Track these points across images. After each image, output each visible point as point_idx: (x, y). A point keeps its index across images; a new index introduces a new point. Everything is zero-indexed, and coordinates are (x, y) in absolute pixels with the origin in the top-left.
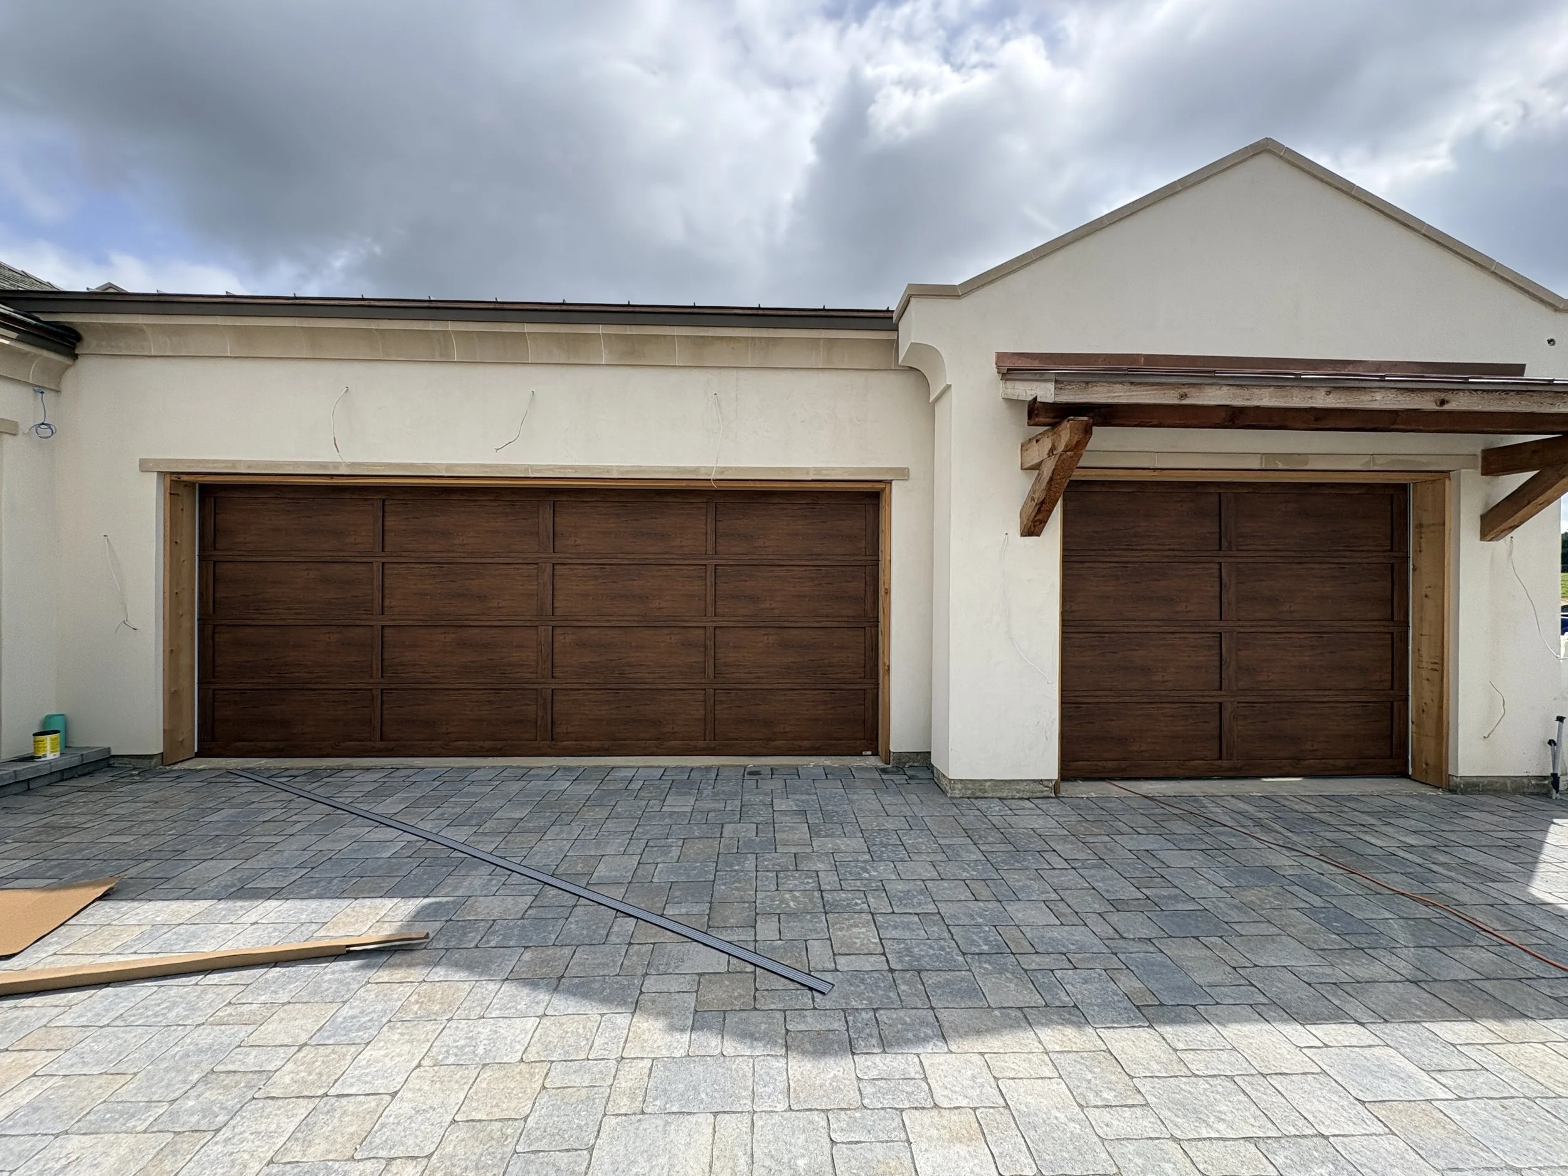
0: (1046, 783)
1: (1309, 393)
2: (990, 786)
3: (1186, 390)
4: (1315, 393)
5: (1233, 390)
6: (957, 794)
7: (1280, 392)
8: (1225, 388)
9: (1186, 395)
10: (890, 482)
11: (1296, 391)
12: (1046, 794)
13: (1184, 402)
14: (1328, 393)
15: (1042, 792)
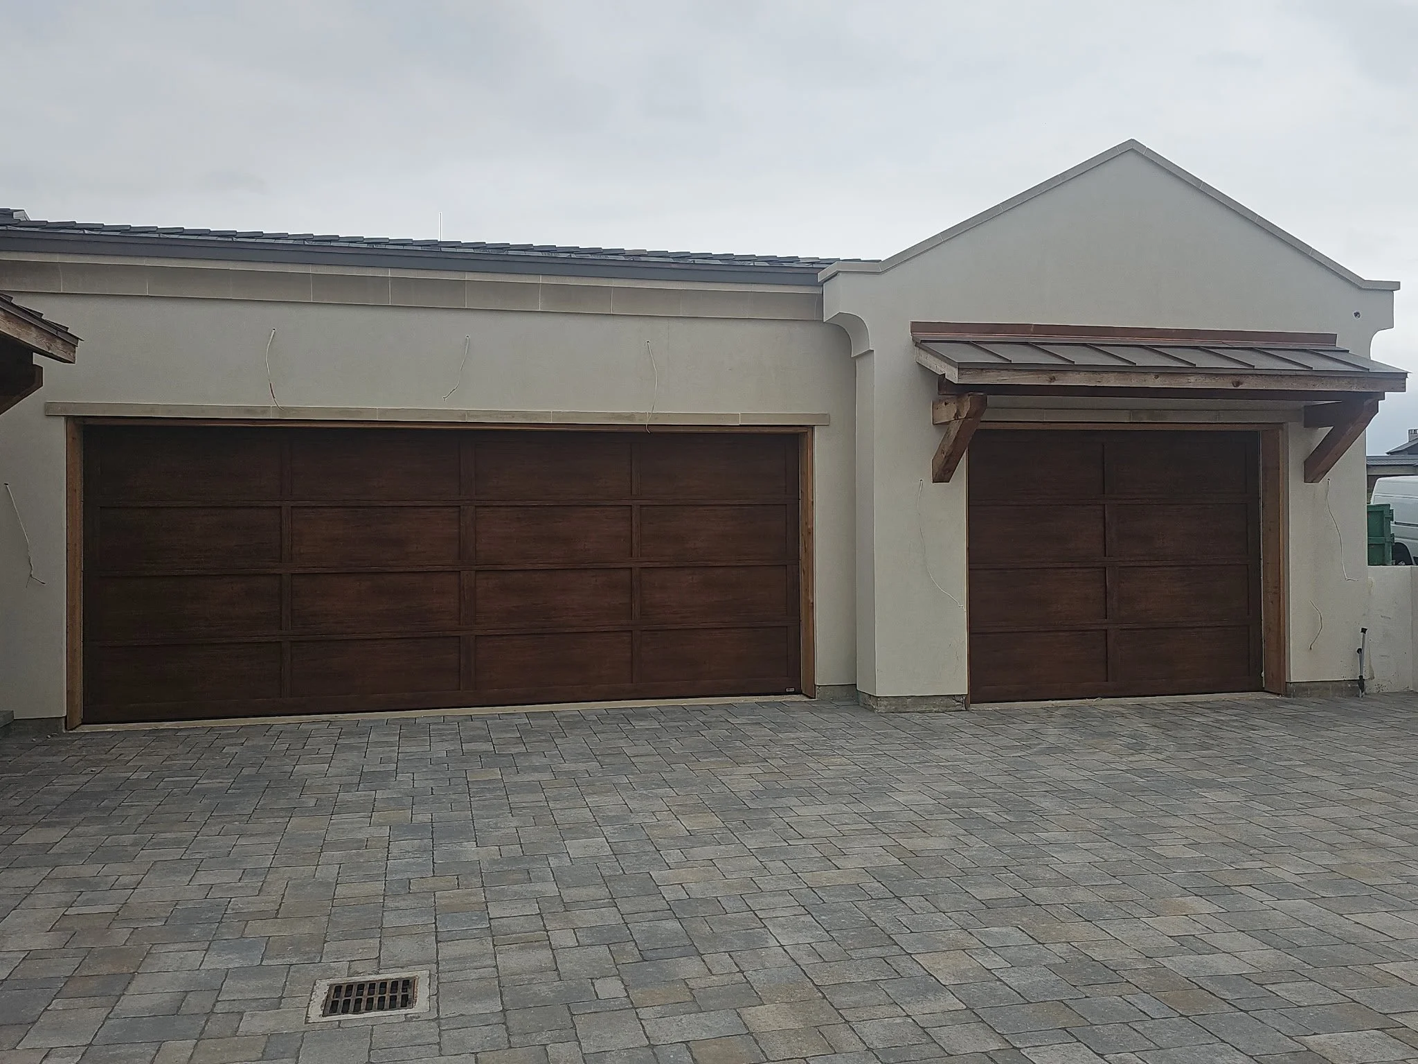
0: (957, 698)
1: (1143, 377)
2: (910, 702)
3: (1053, 375)
4: (1147, 377)
5: (1088, 375)
6: (882, 709)
7: (1121, 376)
8: (1082, 374)
9: (1054, 378)
10: (812, 427)
11: (1133, 376)
12: (958, 708)
13: (1052, 384)
14: (1157, 377)
15: (955, 706)
